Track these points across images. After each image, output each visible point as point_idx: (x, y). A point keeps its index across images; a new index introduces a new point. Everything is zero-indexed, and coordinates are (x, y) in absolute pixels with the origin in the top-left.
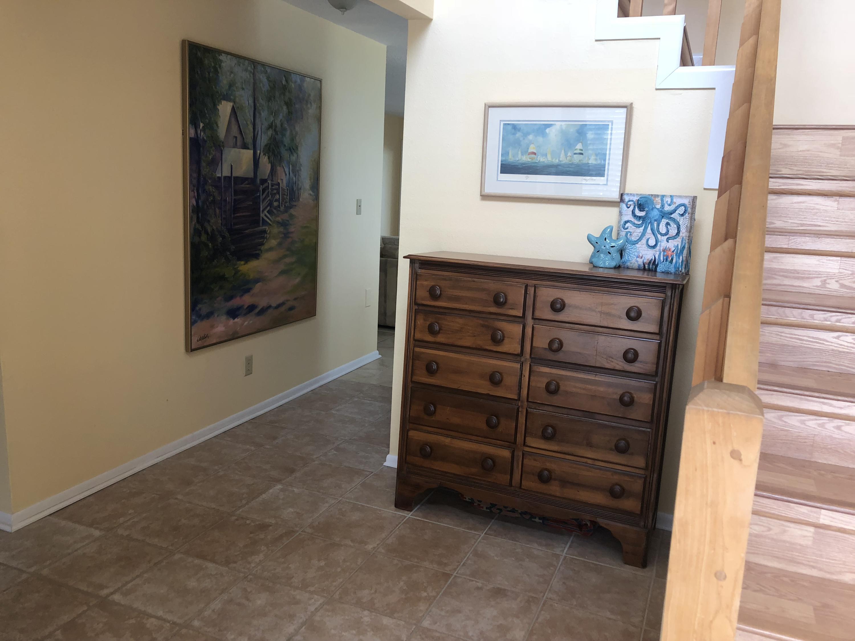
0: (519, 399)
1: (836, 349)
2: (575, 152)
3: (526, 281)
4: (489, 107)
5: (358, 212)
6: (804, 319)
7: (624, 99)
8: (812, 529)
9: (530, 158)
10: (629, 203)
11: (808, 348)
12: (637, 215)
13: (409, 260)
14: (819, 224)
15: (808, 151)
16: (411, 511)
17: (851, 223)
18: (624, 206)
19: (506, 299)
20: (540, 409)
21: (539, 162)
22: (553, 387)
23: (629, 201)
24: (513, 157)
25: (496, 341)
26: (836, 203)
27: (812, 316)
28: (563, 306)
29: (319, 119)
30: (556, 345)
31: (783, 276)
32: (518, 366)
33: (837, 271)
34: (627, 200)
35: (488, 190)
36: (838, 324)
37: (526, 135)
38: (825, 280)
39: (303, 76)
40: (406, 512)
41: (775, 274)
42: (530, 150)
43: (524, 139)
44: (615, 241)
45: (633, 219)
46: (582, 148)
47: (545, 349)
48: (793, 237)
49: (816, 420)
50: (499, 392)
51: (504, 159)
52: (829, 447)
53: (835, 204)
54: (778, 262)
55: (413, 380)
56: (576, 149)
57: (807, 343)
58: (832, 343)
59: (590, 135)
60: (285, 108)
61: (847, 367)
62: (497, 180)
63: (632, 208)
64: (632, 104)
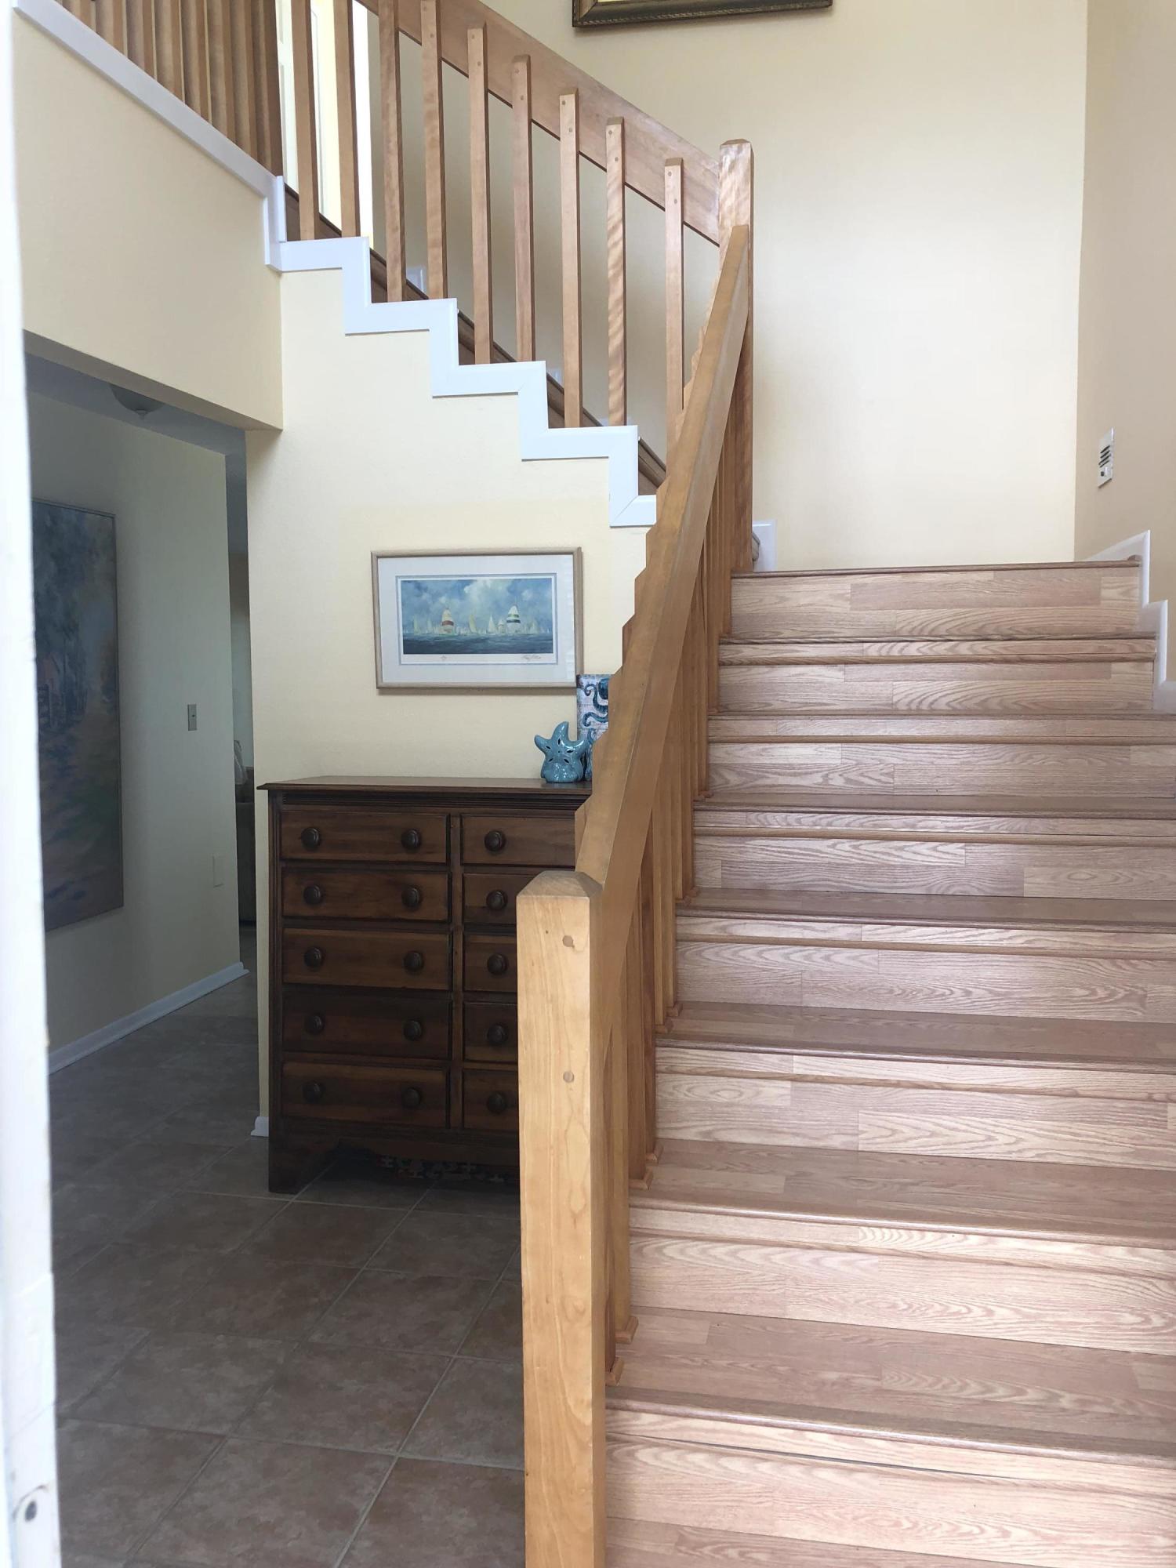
0: (451, 990)
1: (833, 861)
2: (508, 619)
3: (448, 809)
4: (378, 557)
5: (192, 726)
6: (790, 825)
7: (570, 543)
8: (788, 1084)
9: (445, 630)
10: (589, 688)
11: (801, 863)
12: (601, 704)
13: (267, 791)
14: (824, 701)
15: (811, 605)
16: (296, 1193)
17: (863, 698)
18: (582, 693)
19: (420, 838)
20: (483, 1000)
21: (459, 635)
22: (498, 965)
23: (588, 685)
24: (421, 628)
25: (411, 904)
26: (842, 672)
27: (798, 821)
28: (504, 841)
29: (113, 579)
30: (497, 901)
31: (775, 773)
32: (446, 939)
33: (839, 762)
34: (585, 685)
35: (388, 679)
36: (829, 828)
37: (436, 596)
38: (827, 775)
39: (82, 512)
40: (288, 1196)
41: (768, 772)
42: (445, 618)
43: (434, 602)
44: (573, 744)
45: (595, 711)
46: (517, 613)
47: (484, 907)
48: (781, 721)
49: (801, 951)
50: (421, 983)
51: (407, 632)
52: (820, 985)
53: (840, 674)
54: (768, 756)
55: (285, 981)
56: (510, 616)
57: (799, 857)
58: (827, 853)
59: (527, 595)
60: (52, 564)
61: (849, 883)
62: (400, 664)
63: (592, 695)
64: (579, 549)
